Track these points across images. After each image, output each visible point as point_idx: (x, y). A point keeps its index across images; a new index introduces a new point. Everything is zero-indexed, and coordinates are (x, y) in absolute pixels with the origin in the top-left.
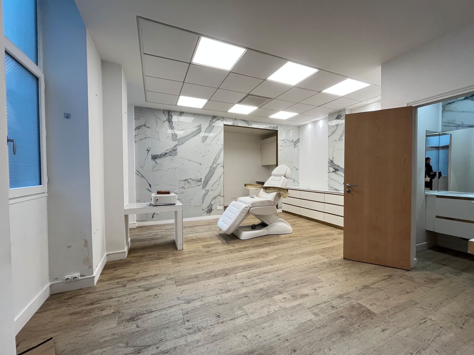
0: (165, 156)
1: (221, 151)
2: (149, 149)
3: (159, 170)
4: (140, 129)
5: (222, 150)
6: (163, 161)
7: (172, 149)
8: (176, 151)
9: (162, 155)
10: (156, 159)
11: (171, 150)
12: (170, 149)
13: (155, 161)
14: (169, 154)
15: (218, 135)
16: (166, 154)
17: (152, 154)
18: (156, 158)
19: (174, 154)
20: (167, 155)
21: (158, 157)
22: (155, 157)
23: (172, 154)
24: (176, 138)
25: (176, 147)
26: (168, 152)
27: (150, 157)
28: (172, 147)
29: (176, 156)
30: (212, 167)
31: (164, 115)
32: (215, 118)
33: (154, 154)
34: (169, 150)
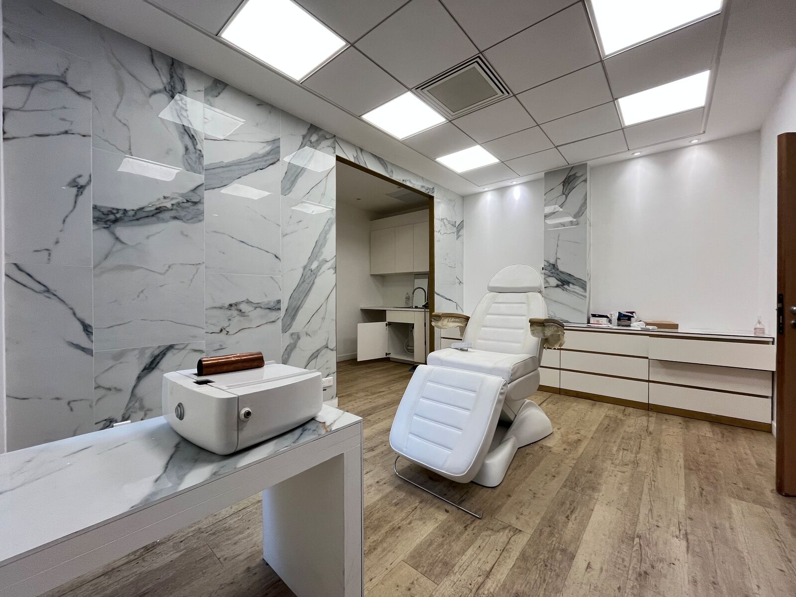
0: (154, 218)
1: (330, 227)
2: (82, 181)
3: (132, 268)
4: (36, 89)
5: (332, 224)
6: (148, 237)
7: (182, 195)
8: (199, 206)
9: (144, 214)
10: (118, 224)
11: (180, 199)
12: (176, 196)
13: (113, 234)
14: (173, 213)
15: (323, 182)
16: (160, 210)
17: (99, 204)
18: (116, 221)
19: (189, 217)
20: (166, 215)
21: (126, 219)
22: (112, 217)
23: (182, 213)
24: (200, 163)
25: (198, 191)
26: (169, 205)
27: (90, 215)
28: (184, 191)
29: (199, 224)
30: (308, 269)
31: (151, 68)
32: (315, 133)
33: (108, 203)
34: (172, 199)
